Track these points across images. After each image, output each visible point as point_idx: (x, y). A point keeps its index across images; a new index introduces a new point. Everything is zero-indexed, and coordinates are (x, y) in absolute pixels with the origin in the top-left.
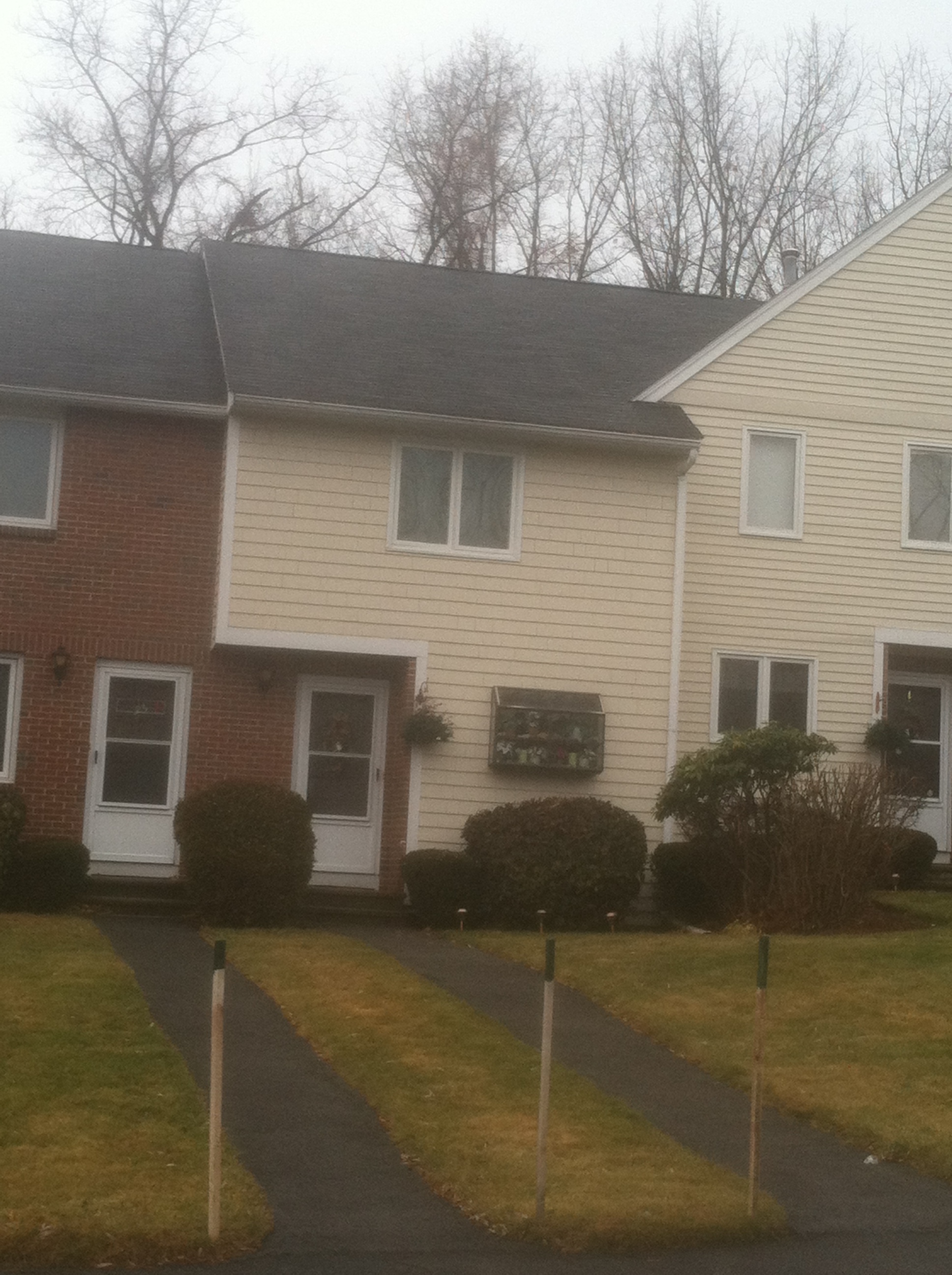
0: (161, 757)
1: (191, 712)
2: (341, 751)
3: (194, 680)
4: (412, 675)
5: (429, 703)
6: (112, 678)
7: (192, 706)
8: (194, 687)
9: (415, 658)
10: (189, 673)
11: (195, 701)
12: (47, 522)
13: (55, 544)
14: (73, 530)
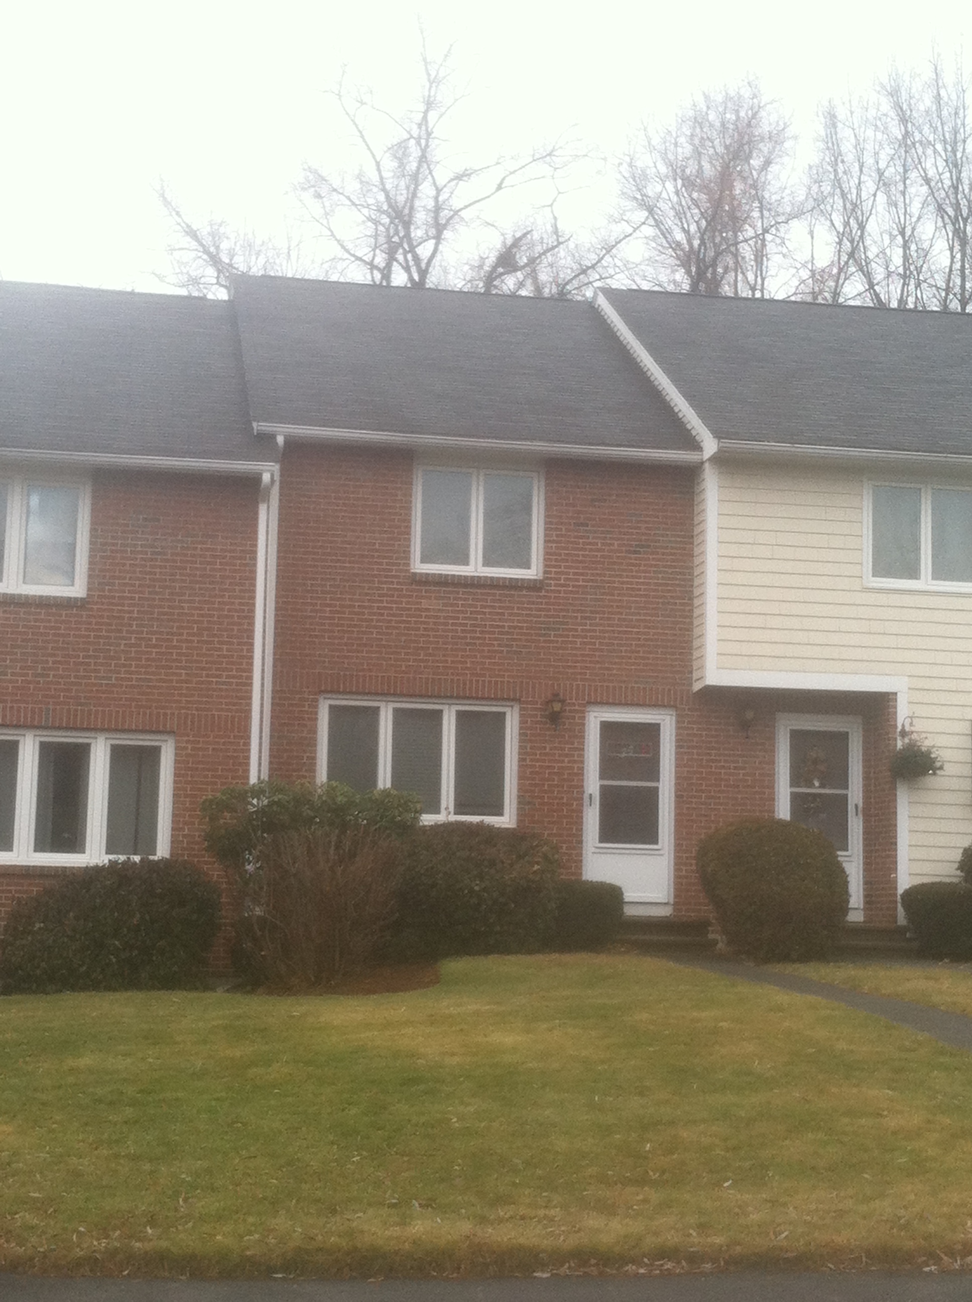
0: (650, 798)
1: (677, 753)
2: (820, 787)
3: (678, 722)
4: (894, 710)
5: (914, 736)
6: (602, 722)
7: (677, 747)
8: (678, 728)
9: (896, 694)
10: (672, 715)
11: (681, 744)
12: (533, 572)
13: (543, 593)
14: (560, 579)
